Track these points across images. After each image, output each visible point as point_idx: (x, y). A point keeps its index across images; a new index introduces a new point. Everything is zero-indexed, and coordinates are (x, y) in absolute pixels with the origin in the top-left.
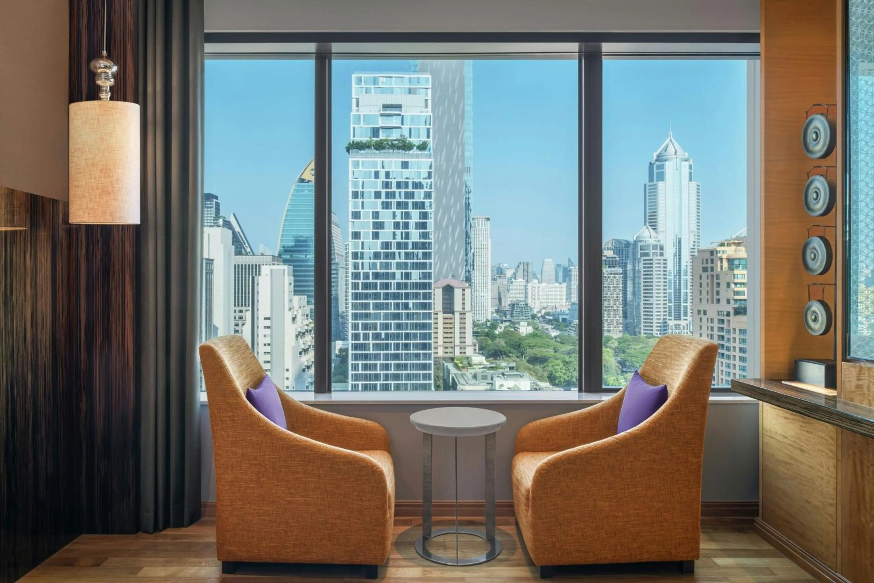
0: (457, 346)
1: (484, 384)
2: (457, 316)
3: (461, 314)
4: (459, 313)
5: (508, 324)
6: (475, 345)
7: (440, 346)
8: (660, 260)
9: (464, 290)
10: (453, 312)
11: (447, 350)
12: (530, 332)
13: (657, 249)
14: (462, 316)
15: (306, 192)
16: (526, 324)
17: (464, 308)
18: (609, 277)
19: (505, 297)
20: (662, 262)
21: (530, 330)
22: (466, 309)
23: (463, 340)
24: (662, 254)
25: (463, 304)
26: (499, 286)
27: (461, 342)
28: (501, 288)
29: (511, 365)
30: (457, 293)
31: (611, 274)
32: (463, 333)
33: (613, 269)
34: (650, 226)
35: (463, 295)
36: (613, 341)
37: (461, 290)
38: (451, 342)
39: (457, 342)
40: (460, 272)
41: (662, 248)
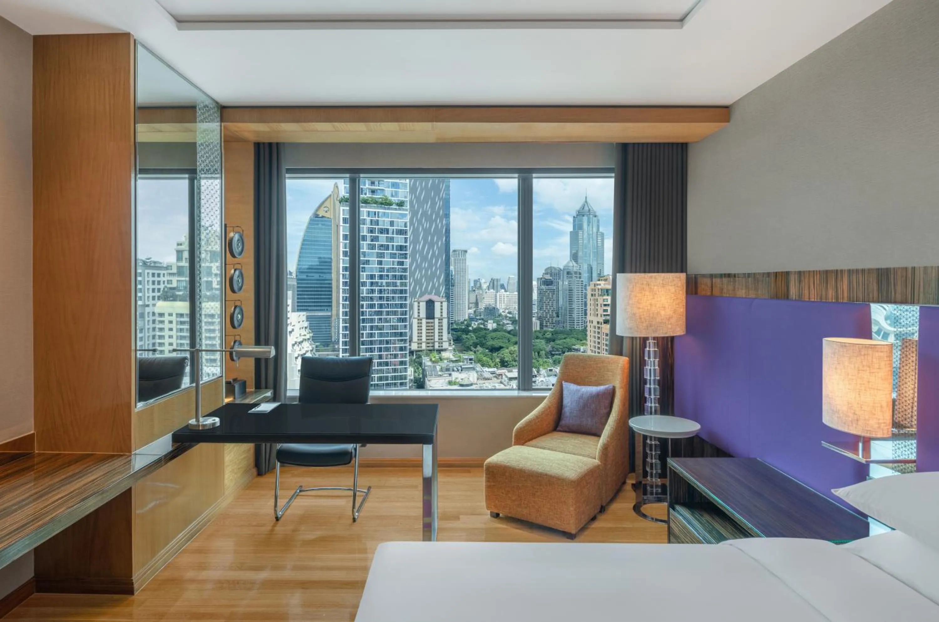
0: (437, 342)
1: (446, 375)
2: (436, 321)
3: (439, 320)
4: (437, 319)
5: (480, 321)
6: (451, 340)
7: (424, 342)
8: (579, 281)
9: (442, 303)
10: (433, 318)
11: (428, 345)
12: (495, 327)
13: (577, 274)
14: (440, 321)
15: (320, 225)
16: (492, 321)
17: (442, 316)
18: (547, 292)
19: (481, 302)
20: (580, 282)
21: (495, 325)
22: (443, 316)
23: (440, 338)
24: (580, 278)
25: (442, 312)
26: (477, 295)
27: (439, 339)
28: (478, 296)
29: (471, 357)
30: (437, 306)
31: (548, 290)
32: (440, 333)
33: (550, 286)
34: (573, 259)
35: (442, 306)
36: (548, 333)
37: (439, 303)
38: (432, 339)
39: (437, 338)
40: (441, 289)
41: (580, 274)
